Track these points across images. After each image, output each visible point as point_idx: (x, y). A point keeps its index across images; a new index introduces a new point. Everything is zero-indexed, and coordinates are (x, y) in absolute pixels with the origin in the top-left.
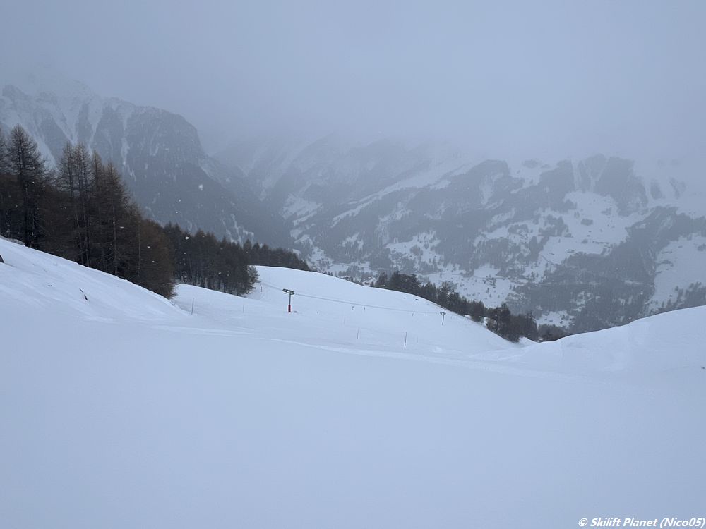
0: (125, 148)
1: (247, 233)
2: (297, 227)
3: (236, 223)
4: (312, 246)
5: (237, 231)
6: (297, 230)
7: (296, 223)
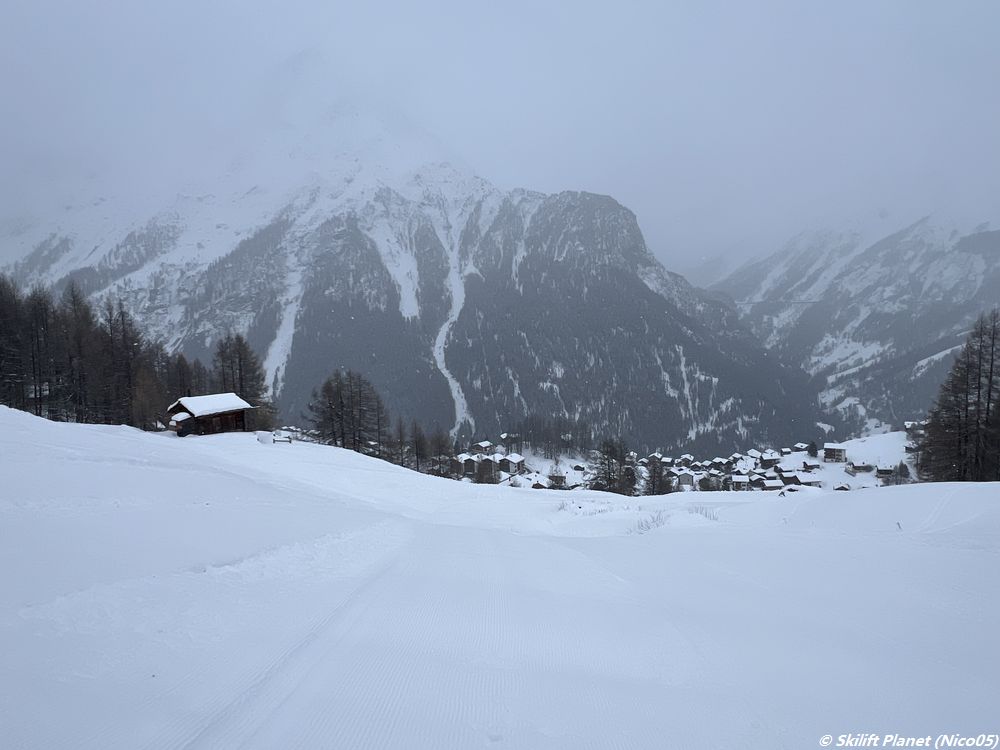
0: (521, 254)
1: (702, 378)
2: (834, 385)
3: (683, 359)
4: (863, 419)
5: (684, 375)
6: (832, 391)
7: (831, 379)
